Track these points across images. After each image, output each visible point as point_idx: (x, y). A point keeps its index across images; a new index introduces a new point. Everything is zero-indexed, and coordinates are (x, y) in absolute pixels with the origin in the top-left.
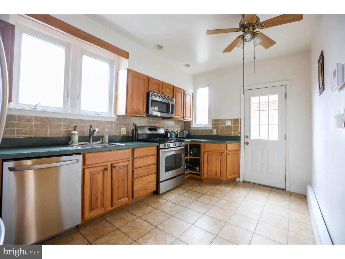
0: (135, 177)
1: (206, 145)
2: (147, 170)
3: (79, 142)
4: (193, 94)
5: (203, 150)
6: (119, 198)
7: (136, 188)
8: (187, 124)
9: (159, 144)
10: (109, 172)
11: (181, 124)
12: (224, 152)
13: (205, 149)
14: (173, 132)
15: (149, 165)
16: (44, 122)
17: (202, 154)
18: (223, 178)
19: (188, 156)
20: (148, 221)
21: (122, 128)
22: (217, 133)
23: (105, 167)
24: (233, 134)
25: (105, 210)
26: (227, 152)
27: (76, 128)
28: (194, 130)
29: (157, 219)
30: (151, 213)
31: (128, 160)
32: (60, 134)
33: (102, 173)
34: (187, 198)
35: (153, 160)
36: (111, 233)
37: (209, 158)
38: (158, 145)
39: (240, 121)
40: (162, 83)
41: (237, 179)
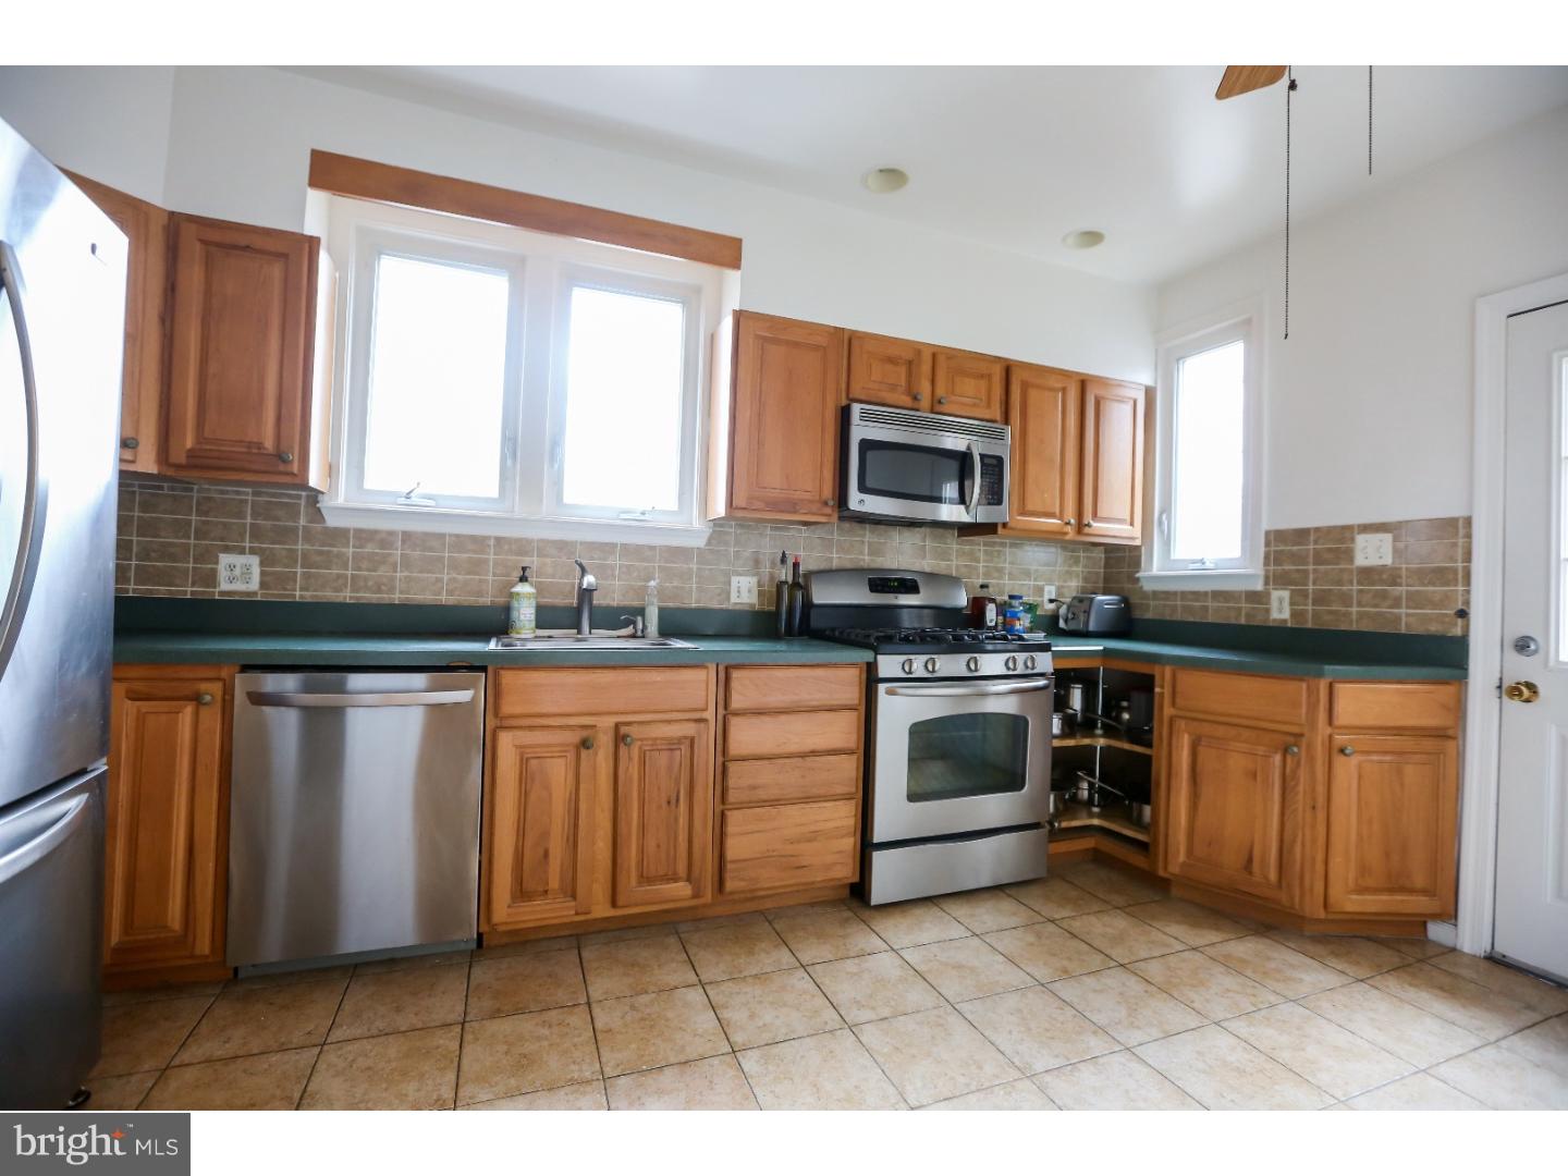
0: (732, 796)
1: (1189, 680)
2: (803, 777)
3: (539, 626)
4: (1150, 393)
5: (1168, 711)
6: (645, 874)
7: (736, 848)
8: (1120, 562)
9: (876, 654)
10: (602, 756)
11: (1088, 558)
12: (1305, 730)
13: (1179, 701)
14: (1015, 603)
15: (814, 753)
16: (431, 549)
17: (1160, 730)
18: (1297, 899)
19: (1099, 732)
20: (725, 1014)
21: (738, 578)
22: (1294, 614)
23: (585, 733)
24: (1411, 619)
25: (580, 911)
26: (1330, 736)
27: (526, 574)
28: (1155, 593)
29: (768, 1016)
30: (766, 980)
31: (697, 715)
32: (482, 596)
33: (571, 756)
34: (1001, 958)
35: (841, 730)
36: (553, 1013)
37: (1200, 759)
38: (872, 660)
39: (1469, 536)
40: (934, 356)
41: (1437, 932)
